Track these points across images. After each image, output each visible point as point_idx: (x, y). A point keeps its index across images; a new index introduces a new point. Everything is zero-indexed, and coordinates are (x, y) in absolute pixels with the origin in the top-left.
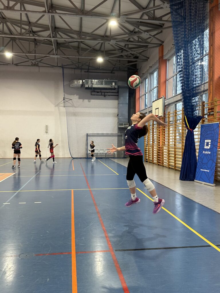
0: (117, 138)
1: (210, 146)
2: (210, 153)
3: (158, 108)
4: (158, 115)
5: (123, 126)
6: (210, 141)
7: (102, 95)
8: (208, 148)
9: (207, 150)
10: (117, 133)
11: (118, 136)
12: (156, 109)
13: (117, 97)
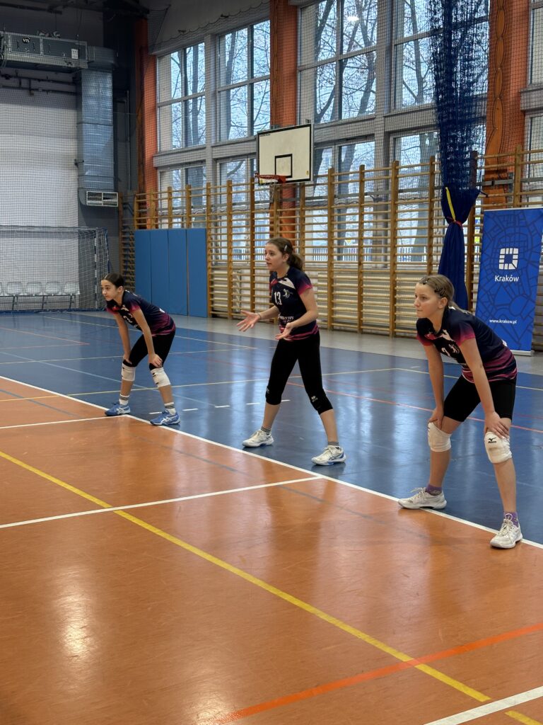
0: (75, 242)
1: (515, 263)
2: (516, 279)
3: (291, 155)
4: (291, 177)
5: (101, 203)
6: (516, 251)
7: (20, 88)
8: (511, 267)
9: (509, 272)
10: (77, 225)
11: (81, 235)
12: (276, 157)
13: (72, 98)
